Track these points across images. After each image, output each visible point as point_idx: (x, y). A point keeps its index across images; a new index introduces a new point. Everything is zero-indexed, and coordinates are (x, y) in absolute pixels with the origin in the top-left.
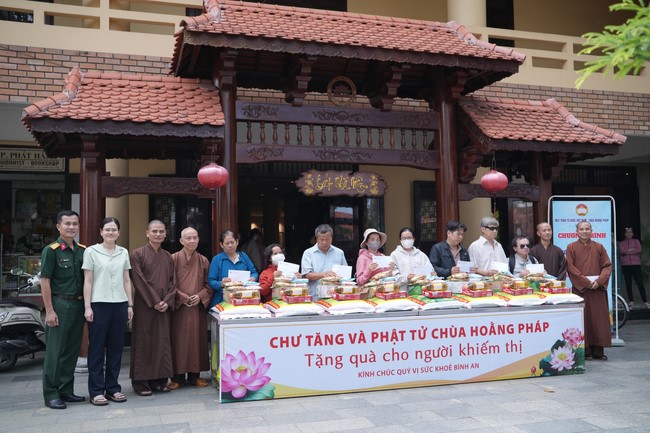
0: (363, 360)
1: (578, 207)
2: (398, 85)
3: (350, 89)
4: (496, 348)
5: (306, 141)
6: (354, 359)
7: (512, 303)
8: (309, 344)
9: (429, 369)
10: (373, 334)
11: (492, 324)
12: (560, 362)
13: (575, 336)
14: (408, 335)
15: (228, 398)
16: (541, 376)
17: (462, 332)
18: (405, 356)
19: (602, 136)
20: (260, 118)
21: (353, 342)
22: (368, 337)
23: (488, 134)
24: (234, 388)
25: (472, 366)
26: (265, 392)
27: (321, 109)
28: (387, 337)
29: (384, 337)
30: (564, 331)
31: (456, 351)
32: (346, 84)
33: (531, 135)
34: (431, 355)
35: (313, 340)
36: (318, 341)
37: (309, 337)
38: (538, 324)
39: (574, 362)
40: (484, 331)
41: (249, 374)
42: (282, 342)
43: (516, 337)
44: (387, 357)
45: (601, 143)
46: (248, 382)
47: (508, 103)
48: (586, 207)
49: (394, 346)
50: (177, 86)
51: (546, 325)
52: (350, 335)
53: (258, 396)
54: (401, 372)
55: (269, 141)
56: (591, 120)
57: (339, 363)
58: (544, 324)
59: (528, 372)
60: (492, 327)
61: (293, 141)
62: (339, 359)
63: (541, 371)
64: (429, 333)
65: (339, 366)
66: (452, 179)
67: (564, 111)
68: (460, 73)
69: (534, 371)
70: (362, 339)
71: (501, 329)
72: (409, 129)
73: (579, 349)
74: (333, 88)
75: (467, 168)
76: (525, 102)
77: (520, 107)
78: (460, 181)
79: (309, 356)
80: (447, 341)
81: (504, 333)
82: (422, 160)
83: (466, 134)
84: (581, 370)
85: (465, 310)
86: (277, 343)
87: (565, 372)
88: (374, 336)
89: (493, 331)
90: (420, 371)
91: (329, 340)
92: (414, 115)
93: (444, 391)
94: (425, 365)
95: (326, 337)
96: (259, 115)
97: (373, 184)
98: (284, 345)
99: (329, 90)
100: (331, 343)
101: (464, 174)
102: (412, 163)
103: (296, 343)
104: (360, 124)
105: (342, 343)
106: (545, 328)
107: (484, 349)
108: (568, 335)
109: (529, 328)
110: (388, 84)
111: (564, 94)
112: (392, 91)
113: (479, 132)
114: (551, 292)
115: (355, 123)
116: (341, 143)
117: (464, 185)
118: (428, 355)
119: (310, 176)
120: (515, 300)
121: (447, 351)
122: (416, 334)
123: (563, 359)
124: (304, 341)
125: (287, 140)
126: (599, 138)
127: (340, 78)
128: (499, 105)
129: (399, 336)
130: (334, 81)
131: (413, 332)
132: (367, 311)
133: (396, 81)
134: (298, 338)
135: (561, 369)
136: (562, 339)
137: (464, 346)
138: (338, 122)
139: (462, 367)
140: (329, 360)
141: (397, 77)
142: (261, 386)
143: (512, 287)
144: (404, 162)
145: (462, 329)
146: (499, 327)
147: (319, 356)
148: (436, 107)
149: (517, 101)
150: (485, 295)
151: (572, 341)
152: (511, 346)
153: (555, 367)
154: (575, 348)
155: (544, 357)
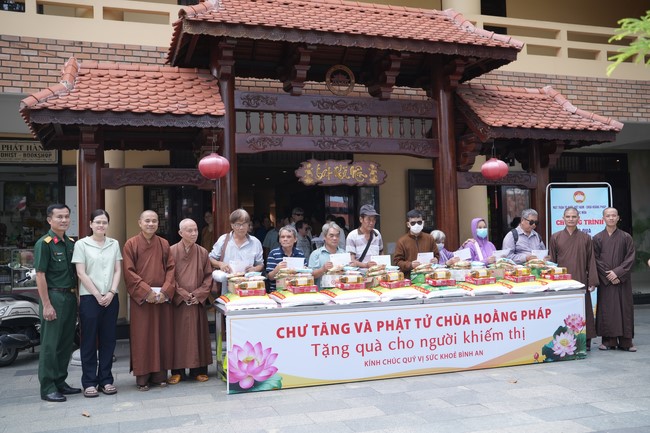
0: (369, 349)
1: (576, 194)
2: (397, 74)
3: (348, 77)
4: (500, 335)
5: (304, 131)
6: (360, 348)
7: (515, 290)
8: (316, 334)
9: (434, 357)
10: (379, 323)
11: (496, 311)
12: (563, 348)
13: (576, 322)
14: (413, 324)
15: (236, 388)
16: (544, 362)
17: (467, 320)
18: (410, 344)
19: (599, 123)
20: (258, 108)
21: (359, 331)
22: (374, 326)
23: (487, 122)
24: (241, 379)
25: (477, 353)
26: (272, 382)
27: (320, 99)
28: (392, 325)
29: (390, 325)
30: (566, 317)
31: (460, 338)
32: (344, 73)
33: (530, 123)
34: (436, 343)
35: (319, 330)
36: (324, 331)
37: (315, 327)
38: (540, 311)
39: (575, 348)
40: (487, 318)
41: (256, 365)
42: (288, 332)
43: (519, 324)
44: (393, 346)
45: (599, 130)
46: (256, 372)
47: (505, 91)
48: (583, 194)
49: (399, 335)
50: (175, 76)
51: (548, 312)
52: (356, 324)
53: (266, 387)
54: (406, 360)
55: (268, 130)
56: (586, 107)
57: (345, 352)
58: (546, 310)
59: (531, 358)
60: (496, 314)
61: (293, 131)
62: (345, 348)
63: (543, 357)
64: (433, 321)
65: (345, 355)
66: (450, 167)
67: (560, 99)
68: (458, 61)
69: (537, 357)
70: (368, 328)
71: (505, 316)
72: (408, 118)
73: (581, 335)
74: (332, 77)
75: (465, 156)
76: (521, 89)
77: (517, 95)
78: (458, 170)
79: (316, 345)
80: (451, 329)
81: (507, 320)
82: (421, 149)
83: (464, 122)
84: (583, 355)
85: (469, 298)
86: (283, 333)
87: (567, 358)
88: (380, 325)
89: (496, 318)
90: (425, 359)
91: (335, 329)
92: (412, 104)
93: (450, 378)
94: (430, 353)
95: (333, 326)
96: (258, 104)
97: (373, 173)
98: (291, 335)
99: (328, 79)
100: (337, 333)
101: (462, 162)
102: (411, 152)
103: (302, 333)
104: (359, 113)
105: (348, 332)
106: (547, 314)
107: (488, 336)
108: (570, 321)
109: (532, 315)
110: (387, 73)
111: (559, 82)
112: (391, 79)
113: (478, 120)
114: (553, 278)
115: (355, 112)
116: (340, 133)
117: (463, 174)
118: (433, 343)
119: (309, 165)
120: (518, 287)
121: (452, 339)
122: (421, 322)
123: (565, 345)
124: (311, 331)
125: (286, 130)
126: (596, 125)
127: (338, 67)
128: (497, 93)
129: (404, 324)
130: (333, 69)
131: (418, 320)
132: (372, 300)
133: (395, 70)
134: (305, 328)
135: (563, 355)
136: (564, 326)
137: (469, 333)
138: (337, 111)
139: (466, 354)
140: (335, 349)
141: (396, 65)
142: (269, 376)
143: (514, 274)
144: (403, 151)
145: (466, 316)
146: (503, 314)
147: (326, 346)
148: (433, 95)
149: (515, 89)
150: (488, 283)
151: (573, 327)
152: (513, 334)
153: (557, 352)
154: (577, 334)
155: (547, 343)
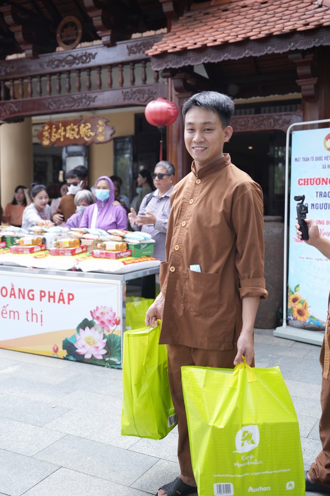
4: (15, 314)
11: (12, 286)
12: (88, 347)
13: (107, 317)
16: (65, 359)
30: (93, 308)
38: (61, 294)
39: (104, 352)
40: (4, 292)
43: (38, 306)
51: (71, 297)
58: (69, 294)
59: (49, 350)
60: (12, 289)
63: (64, 353)
69: (56, 351)
71: (22, 293)
73: (112, 336)
81: (24, 297)
87: (93, 361)
89: (13, 293)
106: (69, 300)
107: (3, 312)
108: (98, 314)
109: (52, 297)
119: (46, 127)
123: (91, 344)
135: (88, 356)
136: (90, 319)
144: (127, 102)
146: (20, 290)
151: (102, 323)
152: (32, 315)
153: (80, 351)
154: (107, 334)
155: (69, 337)
